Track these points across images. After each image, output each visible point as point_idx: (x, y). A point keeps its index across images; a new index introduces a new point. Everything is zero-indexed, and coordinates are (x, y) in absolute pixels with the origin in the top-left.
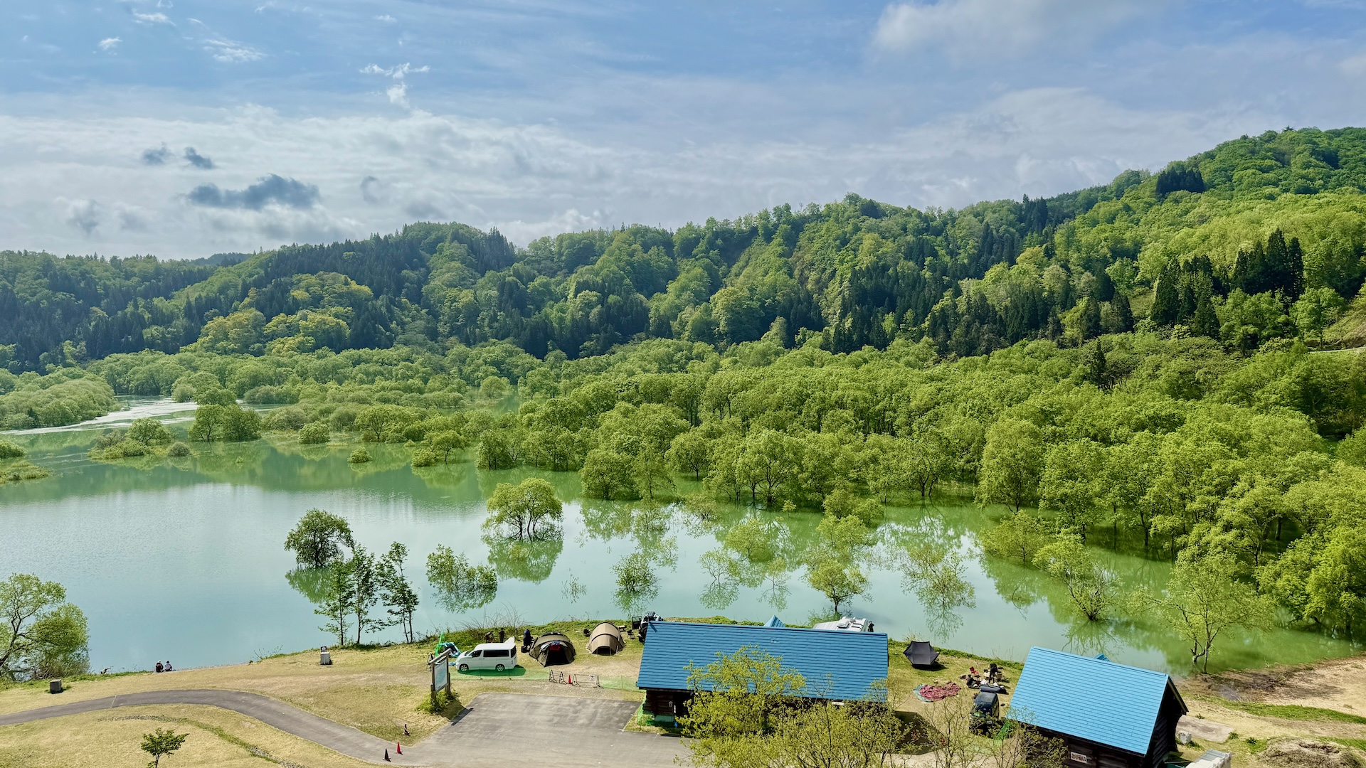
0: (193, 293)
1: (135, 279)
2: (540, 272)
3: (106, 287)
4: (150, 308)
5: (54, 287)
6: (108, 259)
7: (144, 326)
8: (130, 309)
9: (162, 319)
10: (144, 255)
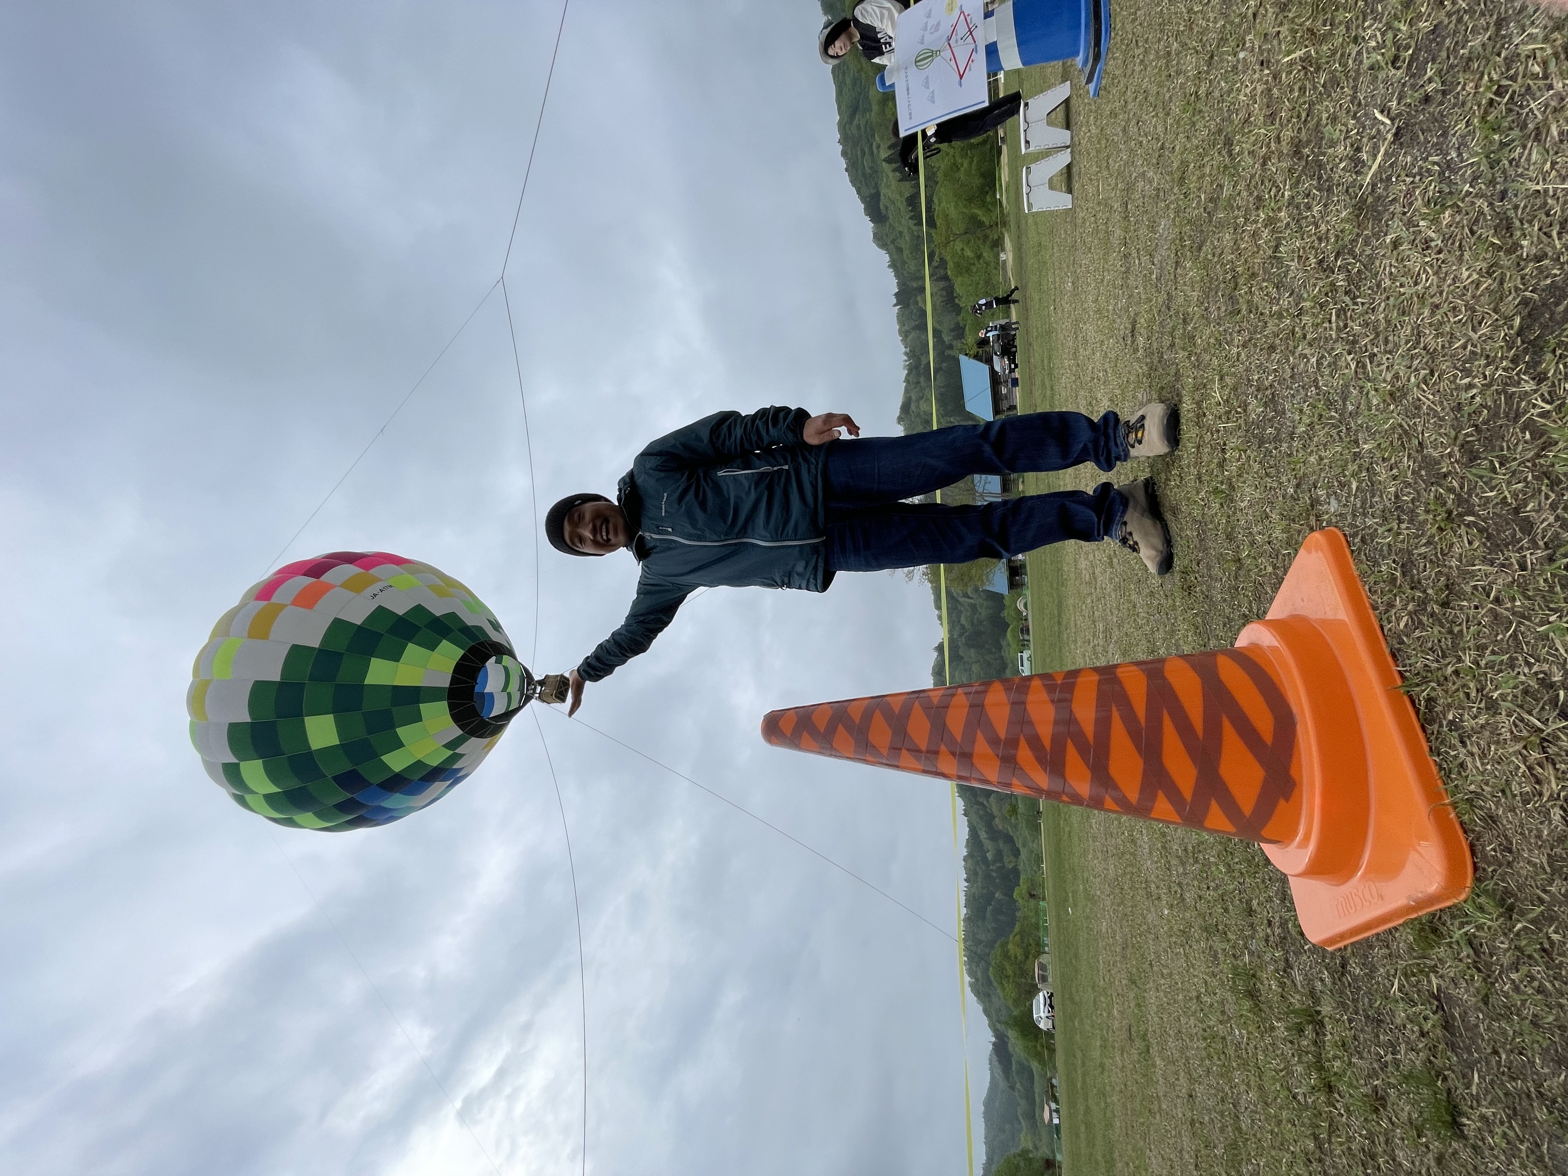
0: (983, 835)
1: (978, 869)
2: (959, 621)
3: (983, 888)
4: (994, 862)
5: (984, 918)
6: (966, 884)
7: (1003, 867)
8: (994, 874)
9: (999, 855)
10: (963, 863)
